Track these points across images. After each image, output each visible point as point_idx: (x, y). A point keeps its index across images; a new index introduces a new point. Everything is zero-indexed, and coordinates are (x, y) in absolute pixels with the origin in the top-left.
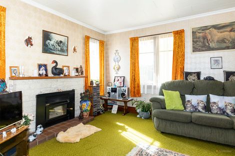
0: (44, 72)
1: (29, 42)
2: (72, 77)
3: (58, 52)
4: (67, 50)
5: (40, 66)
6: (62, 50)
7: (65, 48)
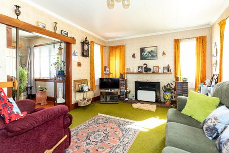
0: (141, 70)
1: (134, 56)
2: (160, 73)
3: (150, 58)
4: (157, 55)
5: (139, 67)
6: (153, 56)
7: (155, 55)
